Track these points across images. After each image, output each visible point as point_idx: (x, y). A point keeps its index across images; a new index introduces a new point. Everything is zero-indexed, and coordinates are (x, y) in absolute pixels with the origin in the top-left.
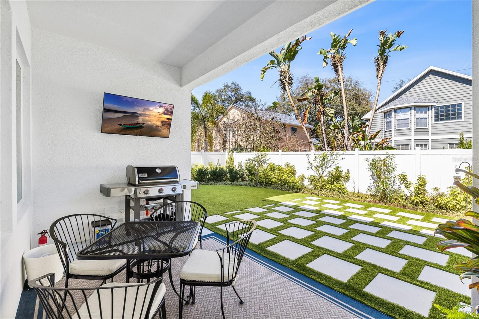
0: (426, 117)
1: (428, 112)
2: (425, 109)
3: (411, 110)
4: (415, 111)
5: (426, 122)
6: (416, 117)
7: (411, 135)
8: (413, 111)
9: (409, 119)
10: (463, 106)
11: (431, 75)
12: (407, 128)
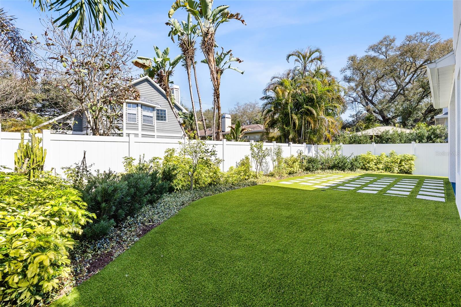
0: (152, 116)
1: (153, 112)
2: (150, 108)
3: (137, 106)
4: (142, 108)
5: (151, 120)
6: (143, 114)
7: (138, 130)
8: (139, 108)
9: (135, 114)
10: (167, 112)
11: (146, 82)
12: (134, 123)
